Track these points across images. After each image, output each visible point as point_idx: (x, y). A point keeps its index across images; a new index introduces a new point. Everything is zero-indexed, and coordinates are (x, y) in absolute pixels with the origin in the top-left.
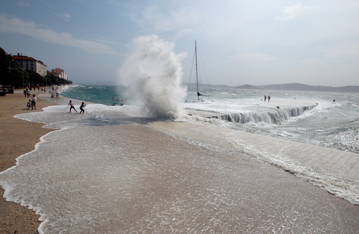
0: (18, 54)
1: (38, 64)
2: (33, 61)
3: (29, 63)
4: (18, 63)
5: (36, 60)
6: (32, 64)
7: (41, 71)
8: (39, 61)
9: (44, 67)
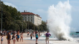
0: (25, 11)
1: (35, 17)
2: (32, 14)
3: (30, 17)
4: (24, 17)
5: (34, 15)
6: (32, 17)
7: (37, 22)
8: (37, 15)
9: (39, 18)
